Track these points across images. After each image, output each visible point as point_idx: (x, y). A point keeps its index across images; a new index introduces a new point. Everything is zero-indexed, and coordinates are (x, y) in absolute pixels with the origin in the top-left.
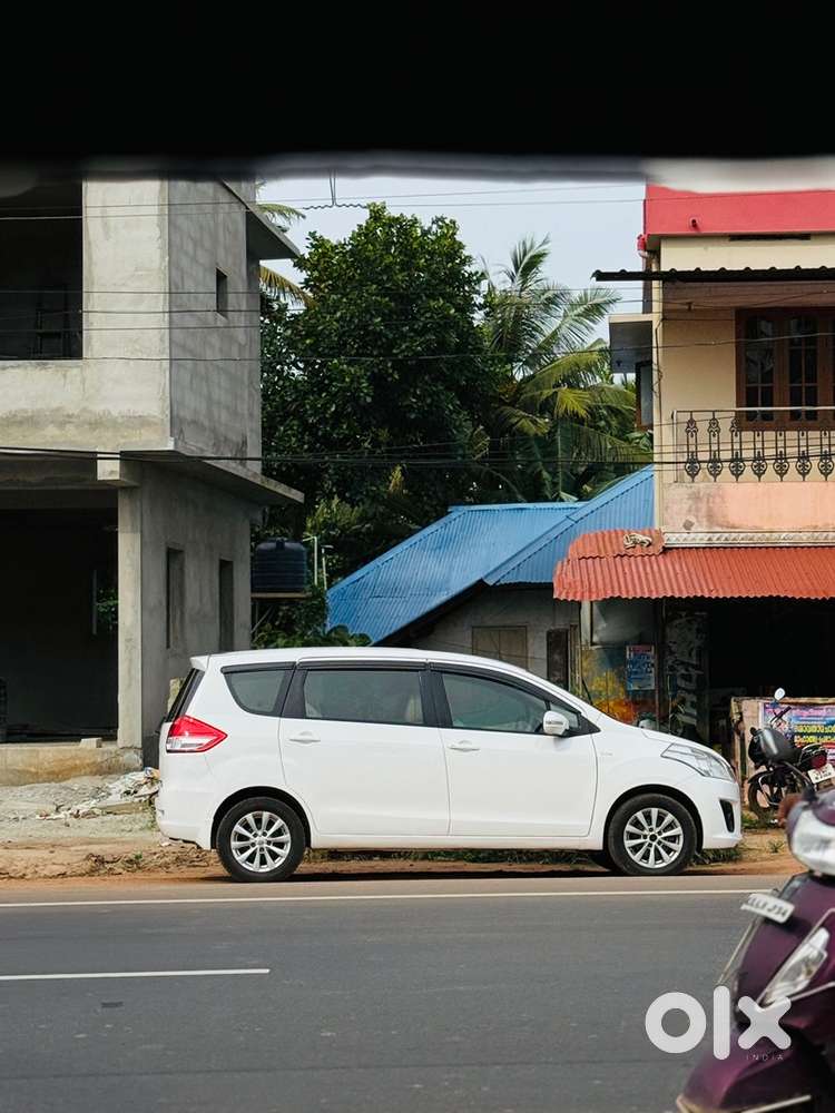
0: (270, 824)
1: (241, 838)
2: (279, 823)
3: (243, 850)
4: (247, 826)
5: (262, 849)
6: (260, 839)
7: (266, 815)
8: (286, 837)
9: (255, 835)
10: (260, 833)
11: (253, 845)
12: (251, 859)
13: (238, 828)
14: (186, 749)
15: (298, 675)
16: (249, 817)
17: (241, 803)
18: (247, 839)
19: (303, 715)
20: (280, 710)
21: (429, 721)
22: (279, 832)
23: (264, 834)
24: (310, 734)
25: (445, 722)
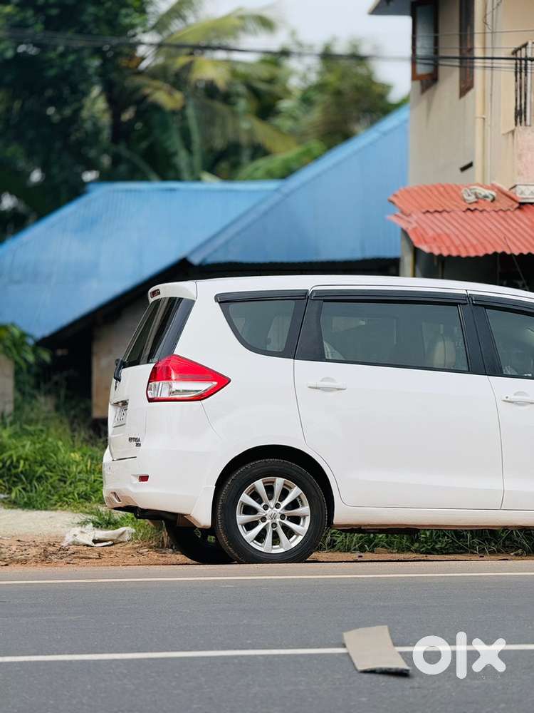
0: (284, 494)
1: (248, 510)
2: (295, 492)
3: (249, 526)
4: (255, 495)
5: (274, 525)
6: (272, 513)
7: (279, 482)
8: (305, 510)
9: (266, 507)
10: (272, 504)
11: (264, 519)
12: (260, 537)
13: (245, 498)
14: (178, 396)
15: (313, 307)
16: (259, 485)
17: (248, 466)
18: (255, 511)
19: (320, 357)
20: (292, 351)
21: (475, 367)
22: (294, 505)
23: (277, 506)
24: (333, 380)
25: (492, 368)
